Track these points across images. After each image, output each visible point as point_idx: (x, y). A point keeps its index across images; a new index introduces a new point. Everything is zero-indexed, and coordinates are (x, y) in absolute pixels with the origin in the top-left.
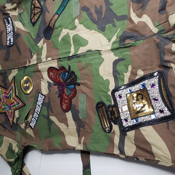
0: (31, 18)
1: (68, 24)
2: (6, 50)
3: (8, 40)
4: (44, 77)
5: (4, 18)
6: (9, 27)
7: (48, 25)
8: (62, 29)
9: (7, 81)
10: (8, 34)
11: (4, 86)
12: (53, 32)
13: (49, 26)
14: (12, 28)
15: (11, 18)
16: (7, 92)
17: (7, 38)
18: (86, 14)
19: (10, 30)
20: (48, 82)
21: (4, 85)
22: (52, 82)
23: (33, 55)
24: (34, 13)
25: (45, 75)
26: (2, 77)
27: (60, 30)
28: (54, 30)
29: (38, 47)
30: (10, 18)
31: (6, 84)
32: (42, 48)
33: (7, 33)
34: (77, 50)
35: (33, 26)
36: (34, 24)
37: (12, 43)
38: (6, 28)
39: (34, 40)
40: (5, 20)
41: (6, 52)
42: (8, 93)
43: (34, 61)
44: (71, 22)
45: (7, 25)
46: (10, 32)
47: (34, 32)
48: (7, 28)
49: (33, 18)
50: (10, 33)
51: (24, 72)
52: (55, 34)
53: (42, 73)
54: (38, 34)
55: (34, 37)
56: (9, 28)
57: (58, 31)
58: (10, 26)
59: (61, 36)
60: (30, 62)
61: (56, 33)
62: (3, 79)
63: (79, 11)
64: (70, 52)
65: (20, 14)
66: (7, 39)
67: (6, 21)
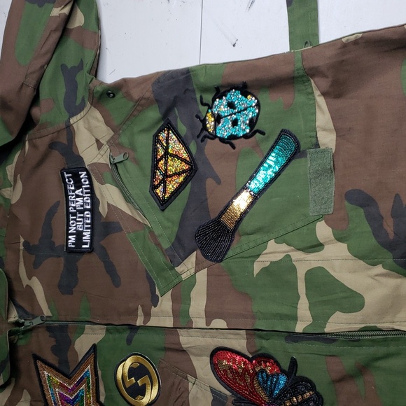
0: (152, 182)
1: (290, 229)
2: (62, 259)
3: (72, 234)
4: (199, 372)
5: (64, 169)
6: (78, 196)
7: (213, 216)
8: (266, 239)
9: (69, 354)
10: (74, 214)
11: (57, 365)
12: (231, 242)
13: (218, 221)
14: (89, 201)
15: (88, 174)
16: (70, 385)
17: (68, 225)
18: (363, 214)
19: (82, 206)
20: (213, 391)
21: (60, 363)
22: (228, 393)
23: (157, 293)
24: (166, 170)
25: (202, 366)
26: (53, 339)
27: (259, 242)
28: (236, 237)
29: (178, 275)
30: (84, 173)
31: (64, 362)
32: (192, 281)
33: (68, 213)
34: (320, 317)
35: (163, 210)
36: (164, 203)
37: (86, 244)
38: (67, 196)
39: (164, 252)
40: (66, 175)
41: (62, 265)
42: (72, 389)
43: (162, 315)
44: (299, 225)
45: (73, 188)
46: (82, 212)
47: (165, 228)
48: (72, 198)
49: (159, 184)
50: (79, 215)
51: (129, 341)
52: (238, 250)
53: (192, 358)
54: (178, 238)
55: (166, 245)
56: (77, 199)
57: (251, 245)
58: (81, 194)
59: (260, 259)
60: (148, 315)
61: (245, 247)
62: (55, 343)
63: (333, 199)
64: (295, 318)
65: (115, 164)
66: (68, 230)
67: (68, 178)
